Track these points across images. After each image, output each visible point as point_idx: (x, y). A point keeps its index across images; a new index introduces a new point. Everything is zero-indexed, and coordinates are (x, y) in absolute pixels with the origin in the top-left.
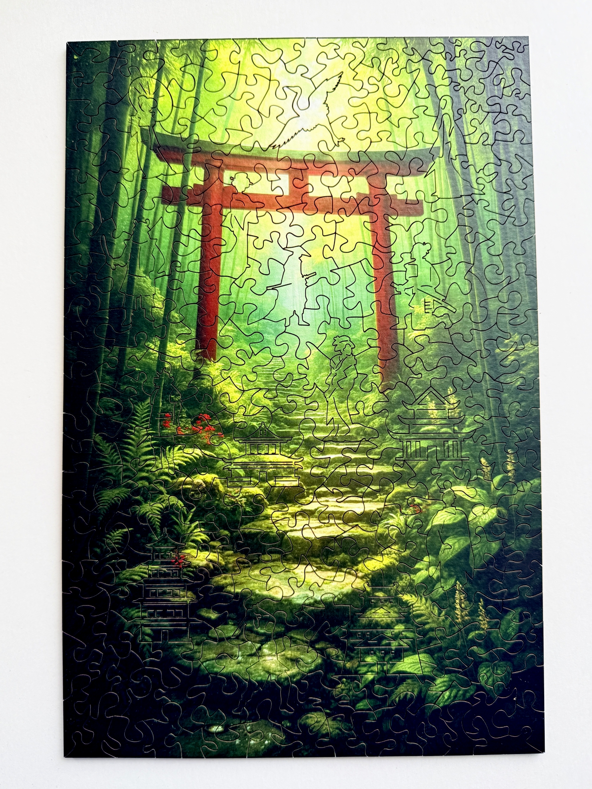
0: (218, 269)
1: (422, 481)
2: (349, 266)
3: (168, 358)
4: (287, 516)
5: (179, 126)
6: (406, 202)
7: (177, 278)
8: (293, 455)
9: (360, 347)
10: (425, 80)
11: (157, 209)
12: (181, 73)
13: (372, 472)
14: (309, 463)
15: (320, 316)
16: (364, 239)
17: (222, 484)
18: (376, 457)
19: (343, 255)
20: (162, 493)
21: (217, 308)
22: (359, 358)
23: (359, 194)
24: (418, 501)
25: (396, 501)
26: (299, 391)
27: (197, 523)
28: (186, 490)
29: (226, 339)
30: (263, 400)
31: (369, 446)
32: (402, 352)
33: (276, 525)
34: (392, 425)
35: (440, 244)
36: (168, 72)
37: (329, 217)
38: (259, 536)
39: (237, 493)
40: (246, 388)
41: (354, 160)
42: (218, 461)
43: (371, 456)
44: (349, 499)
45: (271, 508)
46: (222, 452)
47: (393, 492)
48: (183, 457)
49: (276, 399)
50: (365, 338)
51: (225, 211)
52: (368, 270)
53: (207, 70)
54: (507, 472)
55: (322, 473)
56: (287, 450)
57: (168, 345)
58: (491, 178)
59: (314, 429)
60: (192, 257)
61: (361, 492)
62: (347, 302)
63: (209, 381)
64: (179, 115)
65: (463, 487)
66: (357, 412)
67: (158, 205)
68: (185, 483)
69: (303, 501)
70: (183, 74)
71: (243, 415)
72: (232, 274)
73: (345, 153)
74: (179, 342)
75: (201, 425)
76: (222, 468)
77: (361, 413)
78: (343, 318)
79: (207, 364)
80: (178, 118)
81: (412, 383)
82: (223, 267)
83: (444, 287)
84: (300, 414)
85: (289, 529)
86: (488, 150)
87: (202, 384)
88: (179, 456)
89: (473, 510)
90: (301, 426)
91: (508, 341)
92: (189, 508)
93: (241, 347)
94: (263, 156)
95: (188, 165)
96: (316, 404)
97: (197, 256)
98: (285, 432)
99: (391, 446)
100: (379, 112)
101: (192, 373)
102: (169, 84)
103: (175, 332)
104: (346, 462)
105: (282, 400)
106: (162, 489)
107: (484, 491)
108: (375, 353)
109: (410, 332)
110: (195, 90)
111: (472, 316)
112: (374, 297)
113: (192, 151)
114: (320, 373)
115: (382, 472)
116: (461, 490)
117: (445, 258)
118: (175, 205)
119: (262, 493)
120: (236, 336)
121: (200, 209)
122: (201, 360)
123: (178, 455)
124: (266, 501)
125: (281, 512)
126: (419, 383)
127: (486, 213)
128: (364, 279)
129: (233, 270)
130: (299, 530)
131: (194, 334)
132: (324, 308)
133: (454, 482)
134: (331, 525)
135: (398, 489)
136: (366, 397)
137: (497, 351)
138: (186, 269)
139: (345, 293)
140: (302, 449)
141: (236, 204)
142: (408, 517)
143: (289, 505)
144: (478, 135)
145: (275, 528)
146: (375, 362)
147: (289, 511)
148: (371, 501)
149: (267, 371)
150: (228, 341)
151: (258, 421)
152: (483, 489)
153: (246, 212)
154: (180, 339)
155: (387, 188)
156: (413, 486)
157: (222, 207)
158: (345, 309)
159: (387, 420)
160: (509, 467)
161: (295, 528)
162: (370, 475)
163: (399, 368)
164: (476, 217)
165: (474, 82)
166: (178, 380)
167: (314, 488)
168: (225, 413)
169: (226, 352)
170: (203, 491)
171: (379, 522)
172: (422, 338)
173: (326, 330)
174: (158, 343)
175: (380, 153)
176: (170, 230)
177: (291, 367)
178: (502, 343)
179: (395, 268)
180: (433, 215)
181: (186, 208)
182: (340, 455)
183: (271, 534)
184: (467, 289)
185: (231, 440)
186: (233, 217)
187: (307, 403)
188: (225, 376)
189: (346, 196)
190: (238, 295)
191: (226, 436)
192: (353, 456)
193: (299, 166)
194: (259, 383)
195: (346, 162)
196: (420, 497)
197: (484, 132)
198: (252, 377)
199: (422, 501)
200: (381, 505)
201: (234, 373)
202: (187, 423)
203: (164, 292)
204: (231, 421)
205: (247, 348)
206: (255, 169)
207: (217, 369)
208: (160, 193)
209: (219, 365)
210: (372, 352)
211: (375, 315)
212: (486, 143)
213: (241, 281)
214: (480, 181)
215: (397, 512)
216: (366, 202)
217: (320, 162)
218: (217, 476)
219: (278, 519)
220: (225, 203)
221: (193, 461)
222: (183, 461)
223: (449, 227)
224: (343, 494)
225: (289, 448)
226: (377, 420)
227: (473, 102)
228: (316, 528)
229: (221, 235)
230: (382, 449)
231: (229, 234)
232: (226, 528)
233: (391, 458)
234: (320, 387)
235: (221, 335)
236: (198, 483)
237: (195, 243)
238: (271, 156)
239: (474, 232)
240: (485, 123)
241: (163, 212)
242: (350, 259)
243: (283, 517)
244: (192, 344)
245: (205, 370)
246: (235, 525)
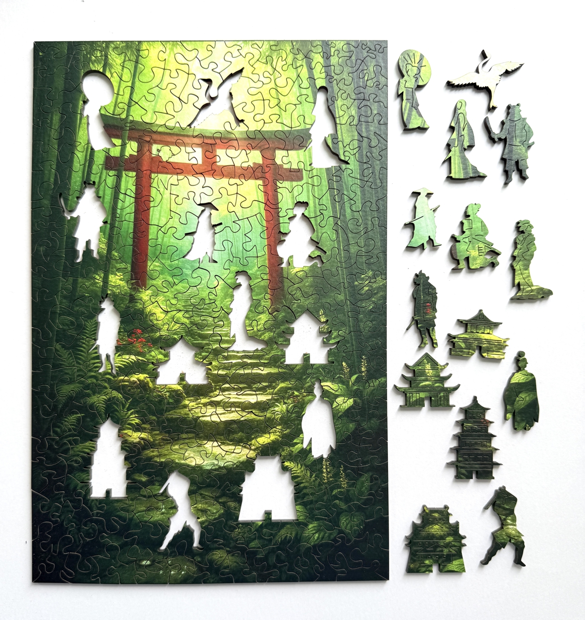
0: (148, 219)
1: (299, 379)
2: (247, 218)
3: (110, 287)
4: (200, 405)
5: (119, 109)
6: (290, 170)
7: (116, 226)
8: (205, 361)
9: (255, 279)
10: (307, 74)
11: (101, 173)
12: (121, 68)
13: (263, 372)
14: (216, 366)
15: (225, 256)
16: (258, 198)
17: (152, 382)
18: (266, 361)
19: (243, 210)
20: (106, 388)
21: (147, 249)
22: (254, 288)
23: (254, 163)
24: (296, 393)
25: (280, 393)
26: (209, 313)
27: (133, 410)
28: (124, 386)
29: (154, 273)
30: (182, 319)
31: (261, 354)
32: (287, 283)
33: (192, 412)
34: (278, 338)
35: (314, 202)
36: (111, 66)
37: (232, 181)
38: (179, 420)
39: (163, 389)
40: (169, 310)
41: (251, 137)
42: (148, 365)
43: (262, 361)
44: (246, 393)
45: (188, 400)
46: (151, 357)
47: (278, 387)
48: (122, 361)
49: (192, 318)
50: (258, 273)
51: (153, 175)
52: (262, 221)
53: (140, 66)
54: (361, 372)
55: (226, 374)
56: (200, 357)
57: (110, 277)
58: (355, 151)
59: (220, 341)
60: (128, 210)
61: (255, 388)
62: (246, 245)
63: (141, 304)
64: (119, 101)
65: (329, 384)
66: (252, 328)
67: (102, 171)
68: (123, 381)
69: (212, 394)
70: (123, 69)
71: (167, 330)
72: (158, 223)
73: (244, 132)
74: (118, 274)
75: (135, 338)
76: (152, 370)
77: (255, 329)
78: (243, 257)
79: (140, 292)
80: (118, 103)
81: (294, 306)
82: (152, 218)
83: (317, 235)
84: (210, 330)
85: (201, 415)
86: (353, 129)
87: (136, 306)
89: (336, 400)
90: (210, 339)
91: (364, 276)
92: (127, 399)
93: (165, 279)
94: (182, 133)
95: (125, 139)
96: (222, 323)
97: (131, 209)
98: (199, 343)
99: (277, 354)
100: (271, 99)
101: (128, 298)
102: (112, 76)
103: (115, 267)
104: (244, 366)
105: (197, 319)
106: (106, 385)
107: (344, 386)
108: (266, 284)
110: (131, 81)
111: (338, 257)
112: (266, 242)
113: (128, 128)
114: (226, 299)
115: (270, 372)
116: (328, 385)
117: (318, 213)
118: (115, 170)
119: (181, 389)
120: (162, 270)
121: (134, 174)
122: (135, 288)
123: (118, 360)
124: (184, 394)
125: (195, 403)
126: (299, 306)
127: (350, 179)
128: (258, 229)
129: (159, 220)
130: (208, 416)
131: (129, 269)
132: (228, 250)
133: (323, 379)
134: (233, 412)
135: (282, 385)
136: (259, 317)
137: (356, 283)
138: (123, 219)
139: (244, 239)
140: (211, 356)
141: (162, 170)
142: (289, 405)
143: (201, 397)
144: (346, 117)
145: (191, 414)
146: (266, 291)
147: (201, 402)
148: (262, 394)
149: (186, 297)
150: (156, 274)
151: (178, 335)
152: (344, 385)
153: (170, 176)
154: (119, 272)
155: (276, 160)
156: (293, 383)
157: (152, 172)
158: (244, 251)
159: (274, 335)
160: (363, 369)
161: (205, 415)
162: (261, 374)
163: (284, 296)
164: (342, 182)
165: (345, 75)
166: (118, 303)
167: (220, 385)
168: (154, 328)
169: (154, 282)
170: (137, 387)
171: (268, 409)
172: (301, 273)
173: (230, 267)
174: (102, 275)
175: (271, 132)
176: (111, 189)
177: (204, 294)
178: (360, 277)
179: (281, 220)
180: (310, 181)
181: (124, 172)
182: (240, 361)
183: (188, 418)
184: (334, 237)
185: (158, 349)
186: (159, 180)
187: (215, 321)
188: (153, 300)
189: (245, 165)
190: (163, 240)
191: (154, 346)
192: (249, 361)
193: (209, 141)
194: (179, 306)
195: (245, 139)
196: (298, 391)
197: (350, 115)
198: (174, 302)
199: (300, 393)
200: (270, 397)
201: (160, 298)
202: (124, 336)
203: (107, 236)
204: (158, 334)
205: (170, 279)
206: (176, 144)
207: (147, 295)
208: (104, 162)
209: (149, 292)
210: (262, 283)
211: (266, 256)
212: (352, 124)
213: (165, 229)
214: (347, 154)
215: (281, 402)
216: (260, 170)
217: (225, 138)
218: (148, 376)
219: (193, 408)
220: (154, 169)
221: (130, 364)
222: (122, 364)
223: (322, 190)
224: (241, 389)
225: (201, 355)
226: (267, 334)
227: (343, 92)
228: (221, 414)
229: (150, 194)
230: (271, 355)
231: (157, 193)
232: (154, 415)
233: (277, 362)
234: (225, 310)
235: (150, 269)
236: (134, 380)
237: (130, 200)
238: (188, 134)
239: (341, 193)
240: (352, 108)
241: (106, 176)
242: (248, 213)
243: (197, 406)
244: (128, 276)
245: (138, 296)
246: (161, 412)
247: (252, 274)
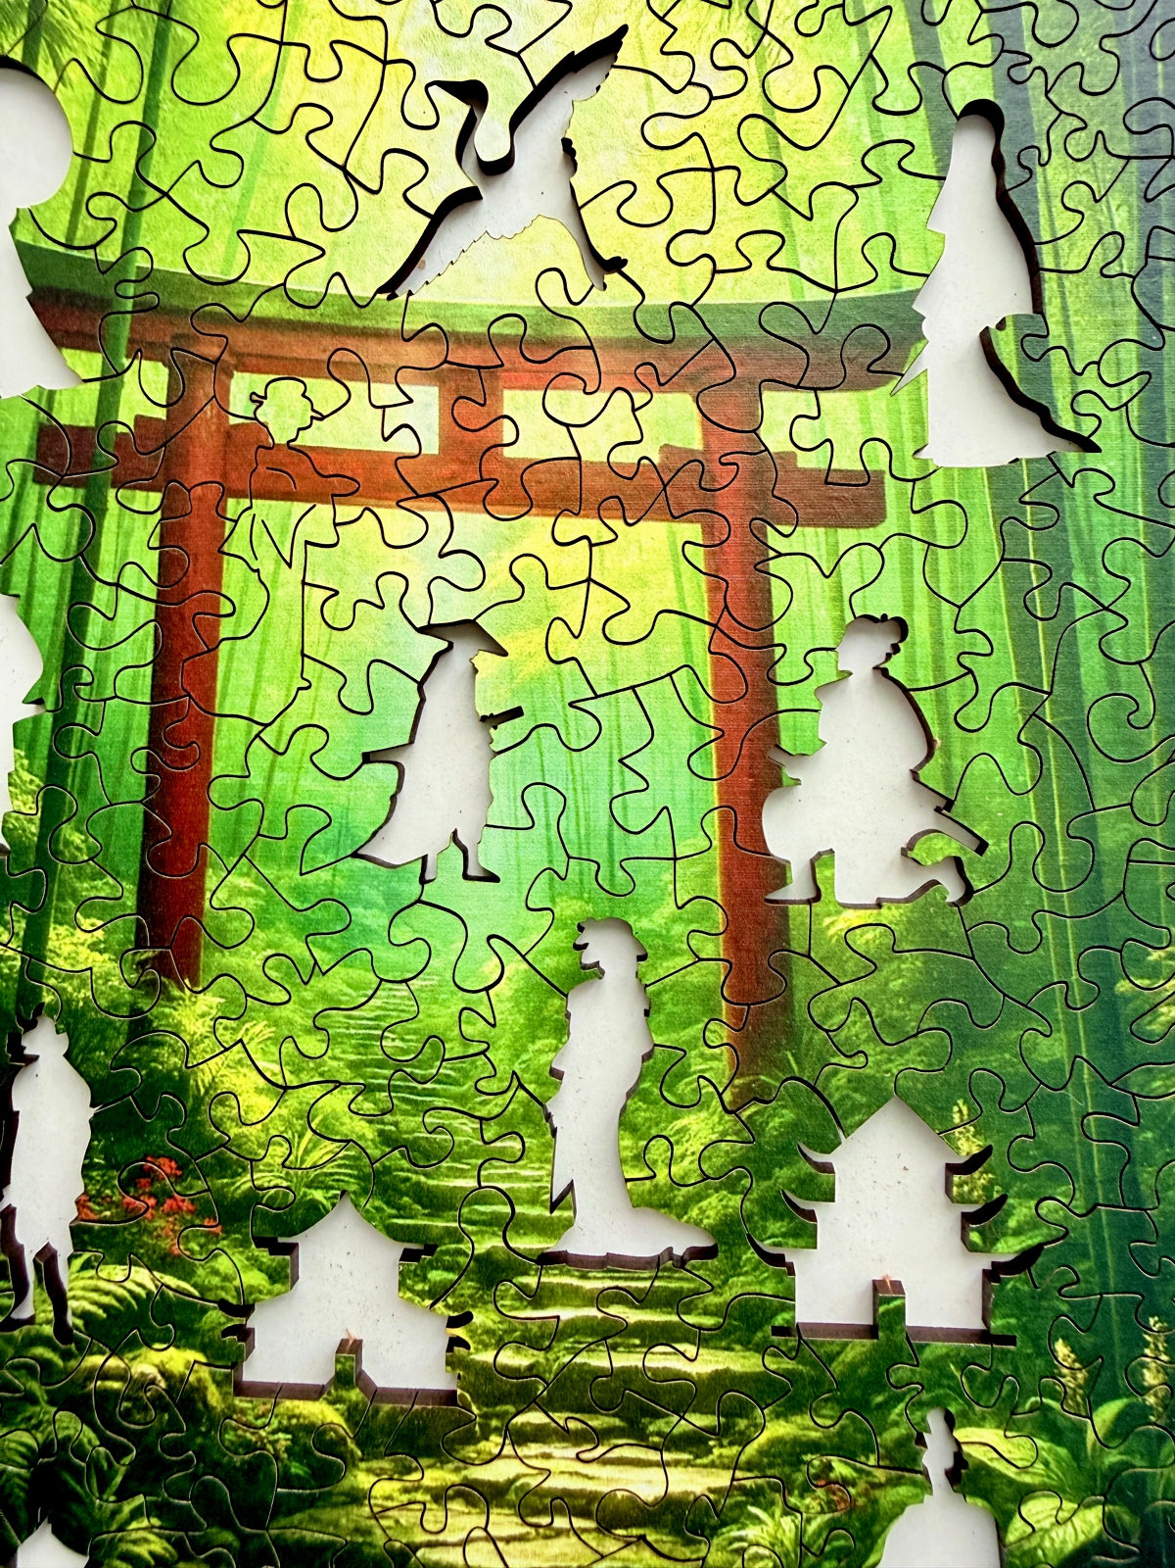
0: (209, 694)
1: (857, 1404)
2: (633, 688)
3: (51, 975)
4: (419, 1496)
5: (90, 222)
6: (827, 478)
7: (79, 719)
8: (440, 1305)
9: (664, 958)
10: (909, 46)
11: (19, 497)
12: (98, 41)
13: (693, 1369)
14: (489, 1332)
15: (534, 851)
16: (682, 600)
17: (218, 1384)
18: (708, 1321)
19: (612, 654)
20: (33, 1400)
21: (205, 818)
22: (659, 994)
23: (667, 449)
24: (841, 1468)
25: (771, 1465)
26: (462, 1098)
27: (140, 1499)
28: (105, 1396)
29: (230, 919)
30: (346, 1120)
31: (686, 1285)
32: (804, 979)
33: (384, 1523)
34: (764, 1219)
35: (936, 621)
36: (58, 37)
37: (569, 527)
38: (329, 1554)
39: (263, 1415)
40: (291, 1080)
41: (654, 334)
42: (204, 1311)
43: (690, 1319)
44: (616, 1453)
45: (369, 1471)
46: (216, 1281)
47: (763, 1438)
48: (96, 1290)
49: (388, 1118)
50: (679, 929)
51: (233, 506)
52: (696, 702)
53: (180, 29)
54: (1143, 1390)
55: (531, 1367)
56: (419, 1287)
57: (52, 934)
58: (1126, 392)
59: (508, 1224)
60: (127, 654)
61: (659, 1434)
62: (625, 808)
63: (175, 1052)
64: (91, 186)
65: (991, 1434)
66: (646, 1173)
67: (22, 486)
68: (104, 1374)
69: (470, 1452)
70: (107, 46)
71: (283, 1165)
72: (252, 709)
73: (624, 310)
74: (86, 924)
75: (151, 1195)
76: (218, 1333)
77: (662, 1176)
78: (611, 861)
79: (171, 999)
80: (87, 195)
81: (834, 1082)
82: (225, 687)
83: (947, 768)
84: (462, 1173)
85: (420, 1537)
86: (1118, 293)
87: (155, 1060)
88: (84, 1289)
89: (1024, 1510)
90: (465, 1210)
91: (1162, 953)
92: (119, 1451)
93: (277, 946)
94: (356, 323)
95: (117, 355)
96: (518, 1145)
97: (142, 649)
98: (415, 1226)
99: (757, 1289)
100: (745, 163)
101: (122, 1023)
102: (61, 78)
103: (74, 895)
104: (609, 1334)
105: (409, 1124)
106: (34, 1386)
107: (1063, 1451)
108: (712, 979)
109: (829, 915)
110: (141, 99)
111: (1039, 868)
112: (712, 794)
113: (129, 305)
114: (533, 1039)
115: (727, 1371)
116: (985, 1441)
117: (953, 671)
118: (75, 484)
119: (338, 1420)
120: (265, 910)
121: (155, 499)
122: (152, 983)
123: (81, 1283)
124: (351, 1445)
125: (397, 1485)
126: (856, 1082)
127: (1100, 516)
128: (679, 734)
129: (255, 696)
130: (454, 1545)
131: (131, 902)
132: (548, 826)
133: (964, 1414)
134: (559, 1533)
135: (779, 1429)
136: (678, 1124)
137: (1123, 986)
138: (109, 693)
139: (617, 778)
140: (468, 1287)
141: (269, 484)
142: (809, 1521)
143: (424, 1462)
144: (1085, 240)
145: (379, 1532)
146: (713, 1011)
147: (426, 1482)
148: (688, 1464)
149: (362, 1027)
150: (239, 926)
151: (329, 1188)
152: (1059, 1444)
153: (300, 507)
154: (87, 916)
155: (762, 432)
156: (829, 1422)
157: (229, 492)
158: (617, 832)
159: (747, 1204)
160: (1150, 1378)
161: (441, 1537)
162: (686, 1377)
163: (792, 1035)
164: (1065, 529)
165: (1084, 48)
166: (82, 1043)
167: (506, 1413)
168: (226, 1158)
169: (231, 960)
170: (158, 1402)
171: (714, 1531)
172: (871, 934)
173: (553, 900)
174: (21, 926)
175: (740, 309)
176: (58, 565)
177: (441, 1016)
178: (1139, 961)
179: (784, 698)
180: (916, 525)
181: (111, 493)
182: (592, 1312)
183: (366, 1550)
184: (1024, 778)
185: (243, 1244)
186: (258, 526)
187: (488, 1136)
188: (227, 1038)
189: (627, 456)
190: (269, 779)
191: (228, 1233)
192: (633, 1316)
193: (473, 356)
194: (335, 1064)
195: (627, 344)
196: (848, 1455)
197: (1107, 229)
198: (312, 1045)
199: (856, 1469)
200: (722, 1479)
201: (257, 1029)
202: (105, 1184)
203: (41, 762)
204: (244, 1183)
205: (298, 949)
206: (329, 370)
207: (203, 1016)
208: (30, 448)
209: (209, 1002)
210: (696, 976)
211: (716, 856)
212: (1114, 269)
213: (280, 733)
214: (1086, 404)
215: (773, 1503)
216: (688, 478)
217: (544, 343)
218: (201, 1358)
219: (390, 1504)
220: (235, 481)
221: (129, 1306)
222: (95, 1303)
223: (969, 566)
224: (599, 1436)
225: (425, 1279)
226: (713, 1200)
227: (1077, 124)
228: (508, 1540)
229: (219, 584)
230: (728, 1296)
231: (246, 581)
232: (226, 1524)
233: (759, 1326)
234: (531, 1088)
235: (215, 903)
236: (143, 1374)
237: (137, 608)
238: (383, 325)
239: (1056, 582)
240: (1114, 199)
241: (39, 509)
242: (635, 665)
243: (405, 1498)
244: (124, 931)
245: (167, 1016)
246: (256, 1514)
247: (649, 932)
